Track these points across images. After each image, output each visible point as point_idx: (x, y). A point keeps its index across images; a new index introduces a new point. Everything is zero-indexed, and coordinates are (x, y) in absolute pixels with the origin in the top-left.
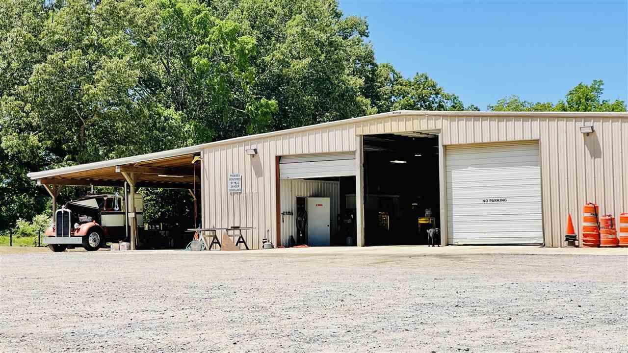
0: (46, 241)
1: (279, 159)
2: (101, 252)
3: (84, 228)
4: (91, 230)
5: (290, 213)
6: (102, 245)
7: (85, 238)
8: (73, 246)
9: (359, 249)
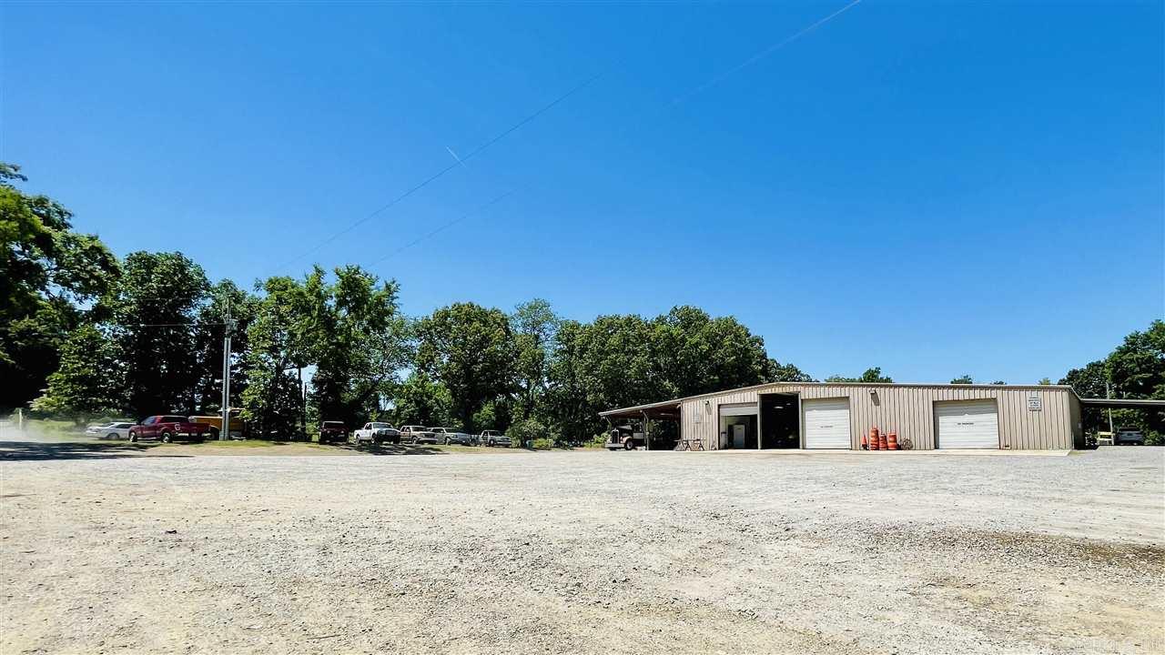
0: (607, 445)
1: (719, 406)
2: (633, 451)
3: (625, 439)
4: (627, 441)
5: (725, 433)
6: (634, 448)
7: (626, 444)
8: (620, 448)
9: (759, 451)
